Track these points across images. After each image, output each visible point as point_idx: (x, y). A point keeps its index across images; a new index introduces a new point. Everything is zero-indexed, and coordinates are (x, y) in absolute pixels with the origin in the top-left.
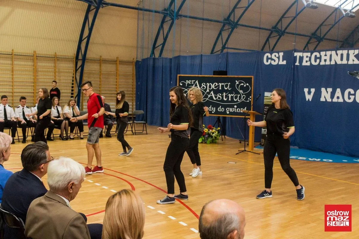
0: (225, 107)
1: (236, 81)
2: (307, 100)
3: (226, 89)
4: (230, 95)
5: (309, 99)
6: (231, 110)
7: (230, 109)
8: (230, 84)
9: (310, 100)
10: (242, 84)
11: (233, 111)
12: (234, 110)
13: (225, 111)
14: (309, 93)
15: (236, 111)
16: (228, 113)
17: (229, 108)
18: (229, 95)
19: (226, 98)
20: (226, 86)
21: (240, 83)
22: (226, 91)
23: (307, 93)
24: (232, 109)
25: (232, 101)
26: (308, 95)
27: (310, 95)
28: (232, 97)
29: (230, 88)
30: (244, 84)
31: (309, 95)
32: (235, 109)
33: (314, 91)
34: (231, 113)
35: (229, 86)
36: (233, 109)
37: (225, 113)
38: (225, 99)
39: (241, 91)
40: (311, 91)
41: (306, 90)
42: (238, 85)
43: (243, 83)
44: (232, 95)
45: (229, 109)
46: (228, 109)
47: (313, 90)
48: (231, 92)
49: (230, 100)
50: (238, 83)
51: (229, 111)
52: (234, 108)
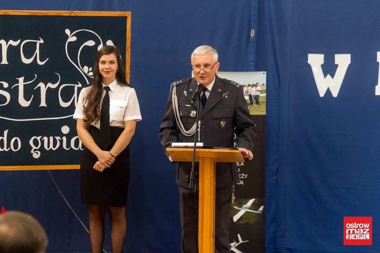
0: (25, 131)
1: (68, 32)
2: (322, 94)
3: (26, 61)
4: (43, 88)
5: (328, 91)
6: (49, 143)
7: (46, 139)
8: (42, 41)
9: (335, 94)
10: (91, 43)
11: (54, 147)
12: (61, 142)
13: (26, 148)
14: (329, 69)
15: (68, 144)
16: (36, 156)
17: (39, 138)
18: (41, 85)
19: (27, 98)
20: (29, 51)
21: (82, 38)
22: (29, 71)
23: (321, 70)
24: (51, 138)
25: (53, 106)
26: (325, 76)
27: (333, 76)
28: (51, 93)
29: (41, 60)
30: (98, 43)
31: (328, 76)
32: (64, 139)
33: (349, 62)
34: (48, 157)
35: (38, 51)
36: (58, 138)
37: (24, 156)
38: (24, 103)
39: (86, 69)
40: (336, 63)
41: (316, 61)
42: (74, 47)
43: (94, 38)
44: (50, 85)
45: (43, 142)
46: (36, 143)
47: (343, 61)
48: (46, 75)
49: (43, 104)
50: (74, 39)
51: (42, 149)
52: (62, 135)
